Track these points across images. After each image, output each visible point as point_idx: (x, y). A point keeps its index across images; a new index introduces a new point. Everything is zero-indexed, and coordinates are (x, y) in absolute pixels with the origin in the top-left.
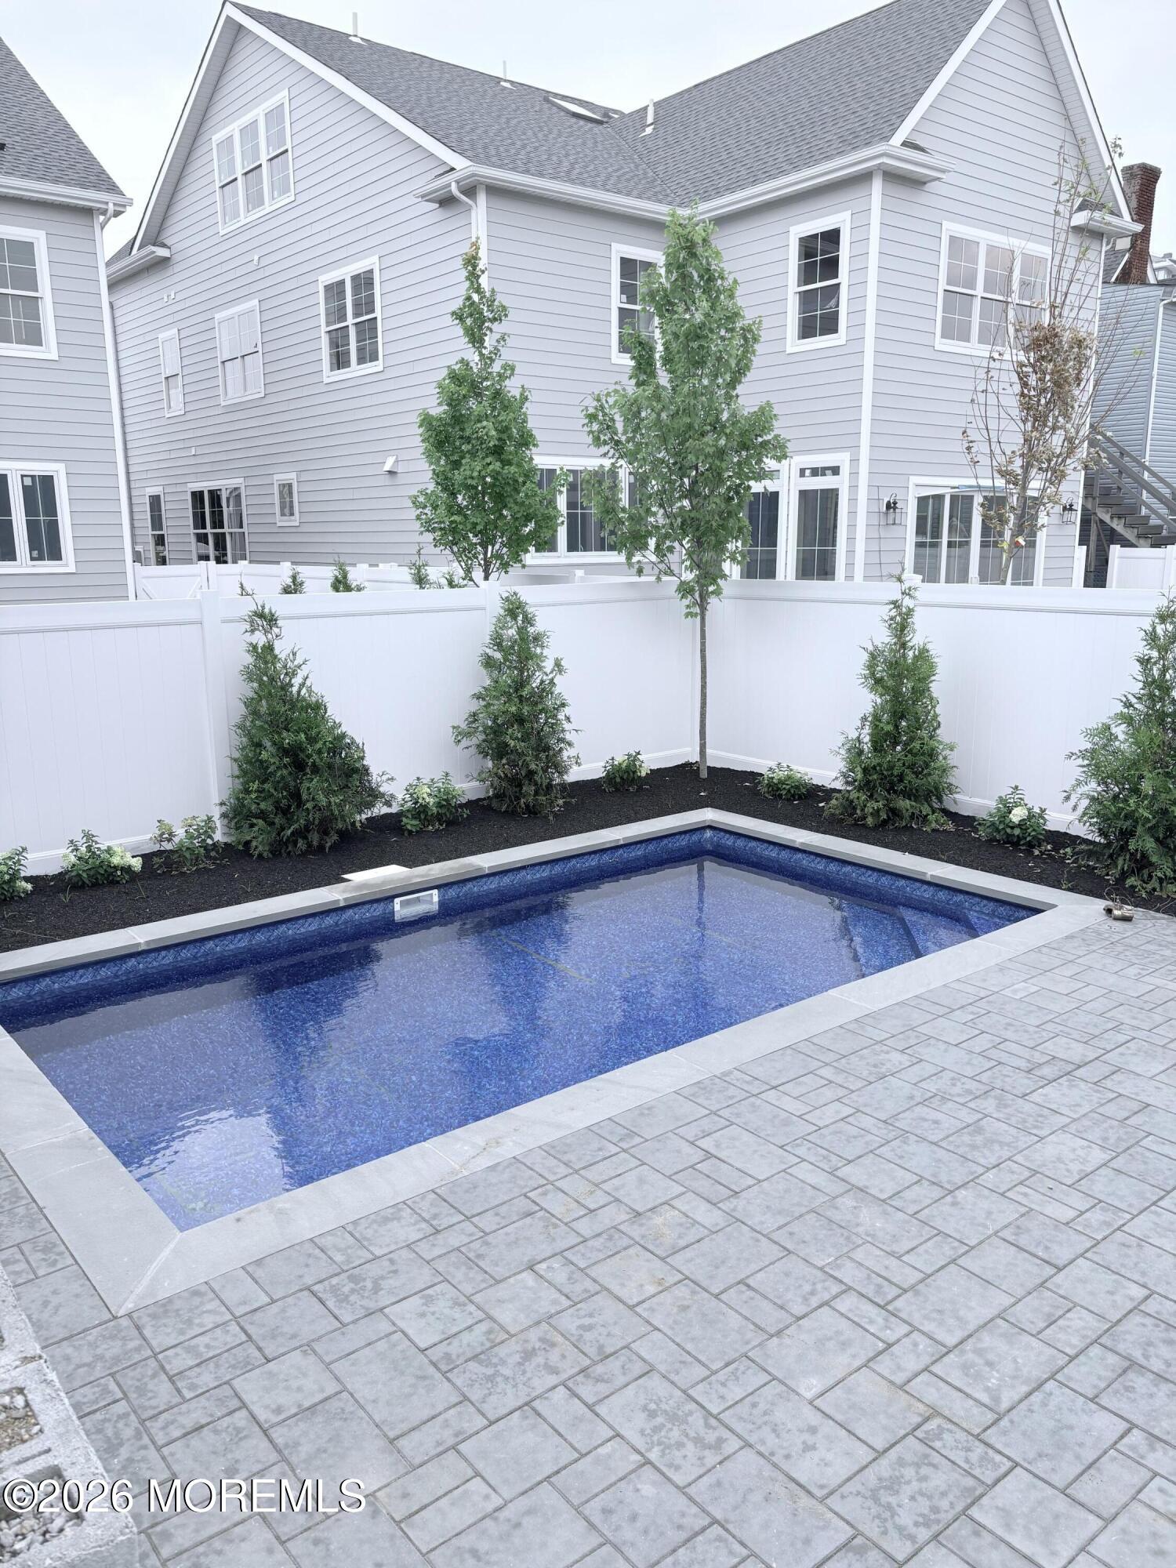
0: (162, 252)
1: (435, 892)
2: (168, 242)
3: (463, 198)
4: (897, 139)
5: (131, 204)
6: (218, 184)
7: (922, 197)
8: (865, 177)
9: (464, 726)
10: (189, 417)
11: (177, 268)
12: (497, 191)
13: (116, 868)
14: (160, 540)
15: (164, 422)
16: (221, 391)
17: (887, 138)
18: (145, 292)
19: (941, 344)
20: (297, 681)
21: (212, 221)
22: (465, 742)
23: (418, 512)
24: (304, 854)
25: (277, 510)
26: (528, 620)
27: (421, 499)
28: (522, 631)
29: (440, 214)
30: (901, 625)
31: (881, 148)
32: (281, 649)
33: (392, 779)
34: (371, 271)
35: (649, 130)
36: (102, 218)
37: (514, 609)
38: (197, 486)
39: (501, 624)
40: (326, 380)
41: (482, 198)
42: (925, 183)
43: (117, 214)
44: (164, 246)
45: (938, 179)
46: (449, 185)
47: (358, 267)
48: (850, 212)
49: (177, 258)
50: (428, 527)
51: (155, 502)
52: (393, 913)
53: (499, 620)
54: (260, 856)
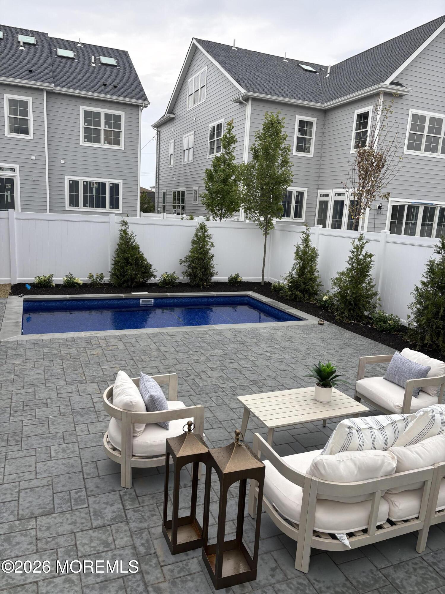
0: (172, 116)
1: (153, 300)
2: (175, 113)
3: (244, 102)
4: (388, 82)
5: (150, 104)
6: (188, 95)
7: (401, 101)
8: (377, 95)
9: (184, 259)
10: (175, 168)
11: (176, 121)
12: (254, 99)
13: (75, 283)
14: (164, 207)
15: (169, 169)
16: (183, 160)
17: (384, 82)
18: (168, 128)
19: (406, 151)
20: (132, 240)
21: (185, 107)
22: (183, 264)
23: (202, 199)
24: (127, 287)
25: (193, 199)
26: (206, 231)
27: (203, 195)
28: (203, 234)
29: (239, 107)
30: (306, 240)
31: (381, 85)
32: (129, 231)
33: (157, 271)
34: (221, 124)
35: (328, 75)
36: (141, 108)
37: (203, 227)
38: (174, 190)
39: (197, 231)
40: (208, 158)
41: (250, 102)
42: (402, 96)
43: (146, 107)
44: (174, 114)
45: (406, 95)
46: (240, 98)
47: (218, 122)
48: (372, 106)
49: (177, 117)
50: (204, 203)
51: (164, 194)
52: (139, 303)
53: (197, 230)
54: (115, 286)
